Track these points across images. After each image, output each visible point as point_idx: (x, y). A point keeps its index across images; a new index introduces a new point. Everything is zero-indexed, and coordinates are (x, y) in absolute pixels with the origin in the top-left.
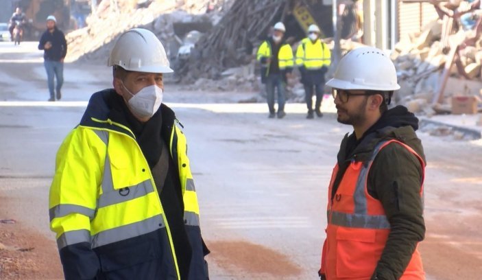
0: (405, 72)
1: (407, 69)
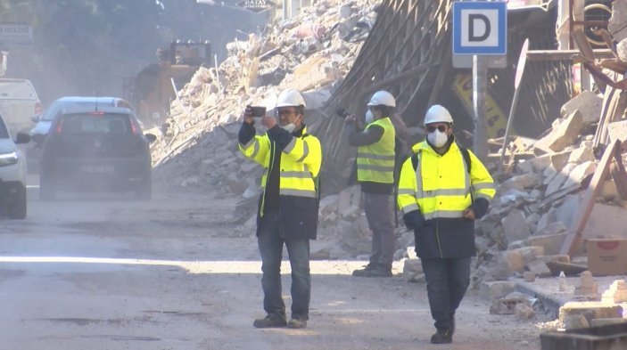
0: (524, 194)
1: (529, 189)
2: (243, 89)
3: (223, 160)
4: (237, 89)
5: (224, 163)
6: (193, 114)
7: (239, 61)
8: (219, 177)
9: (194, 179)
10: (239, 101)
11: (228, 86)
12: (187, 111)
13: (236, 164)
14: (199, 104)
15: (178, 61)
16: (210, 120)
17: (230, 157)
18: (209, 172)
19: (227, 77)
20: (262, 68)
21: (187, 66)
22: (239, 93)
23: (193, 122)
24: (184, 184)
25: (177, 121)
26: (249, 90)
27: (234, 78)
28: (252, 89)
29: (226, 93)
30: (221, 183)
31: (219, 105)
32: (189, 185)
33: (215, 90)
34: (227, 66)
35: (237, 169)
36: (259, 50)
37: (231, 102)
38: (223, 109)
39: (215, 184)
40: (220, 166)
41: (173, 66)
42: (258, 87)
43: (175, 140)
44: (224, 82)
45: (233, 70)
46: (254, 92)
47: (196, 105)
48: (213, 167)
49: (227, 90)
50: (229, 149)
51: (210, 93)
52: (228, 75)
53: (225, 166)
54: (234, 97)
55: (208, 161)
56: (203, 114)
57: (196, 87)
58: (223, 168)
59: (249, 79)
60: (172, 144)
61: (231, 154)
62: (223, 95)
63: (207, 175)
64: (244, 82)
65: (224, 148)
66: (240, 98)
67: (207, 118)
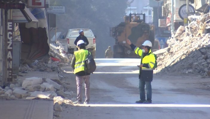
2: (200, 34)
3: (202, 63)
4: (197, 35)
5: (202, 64)
6: (180, 44)
7: (197, 24)
8: (201, 69)
9: (191, 70)
10: (199, 39)
11: (194, 33)
12: (177, 43)
13: (207, 64)
14: (182, 40)
15: (132, 21)
16: (188, 47)
17: (204, 62)
18: (196, 68)
19: (192, 30)
20: (207, 26)
21: (136, 23)
22: (198, 36)
23: (180, 47)
24: (187, 72)
25: (174, 47)
26: (202, 35)
27: (195, 30)
28: (203, 34)
29: (193, 36)
30: (201, 72)
31: (191, 41)
32: (189, 73)
33: (188, 35)
34: (192, 25)
35: (207, 67)
36: (205, 19)
37: (196, 39)
38: (192, 42)
39: (199, 72)
40: (201, 65)
41: (131, 23)
42: (206, 34)
43: (174, 54)
44: (192, 32)
45: (195, 27)
46: (204, 36)
47: (181, 40)
48: (198, 66)
49: (193, 35)
50: (203, 58)
51: (187, 36)
52: (193, 29)
53: (203, 65)
54: (196, 38)
55: (196, 63)
56: (184, 44)
57: (179, 34)
58: (202, 66)
59: (202, 31)
60: (173, 56)
61: (205, 60)
62: (192, 37)
63: (195, 69)
64: (200, 32)
65: (201, 58)
66: (199, 38)
67: (186, 46)
